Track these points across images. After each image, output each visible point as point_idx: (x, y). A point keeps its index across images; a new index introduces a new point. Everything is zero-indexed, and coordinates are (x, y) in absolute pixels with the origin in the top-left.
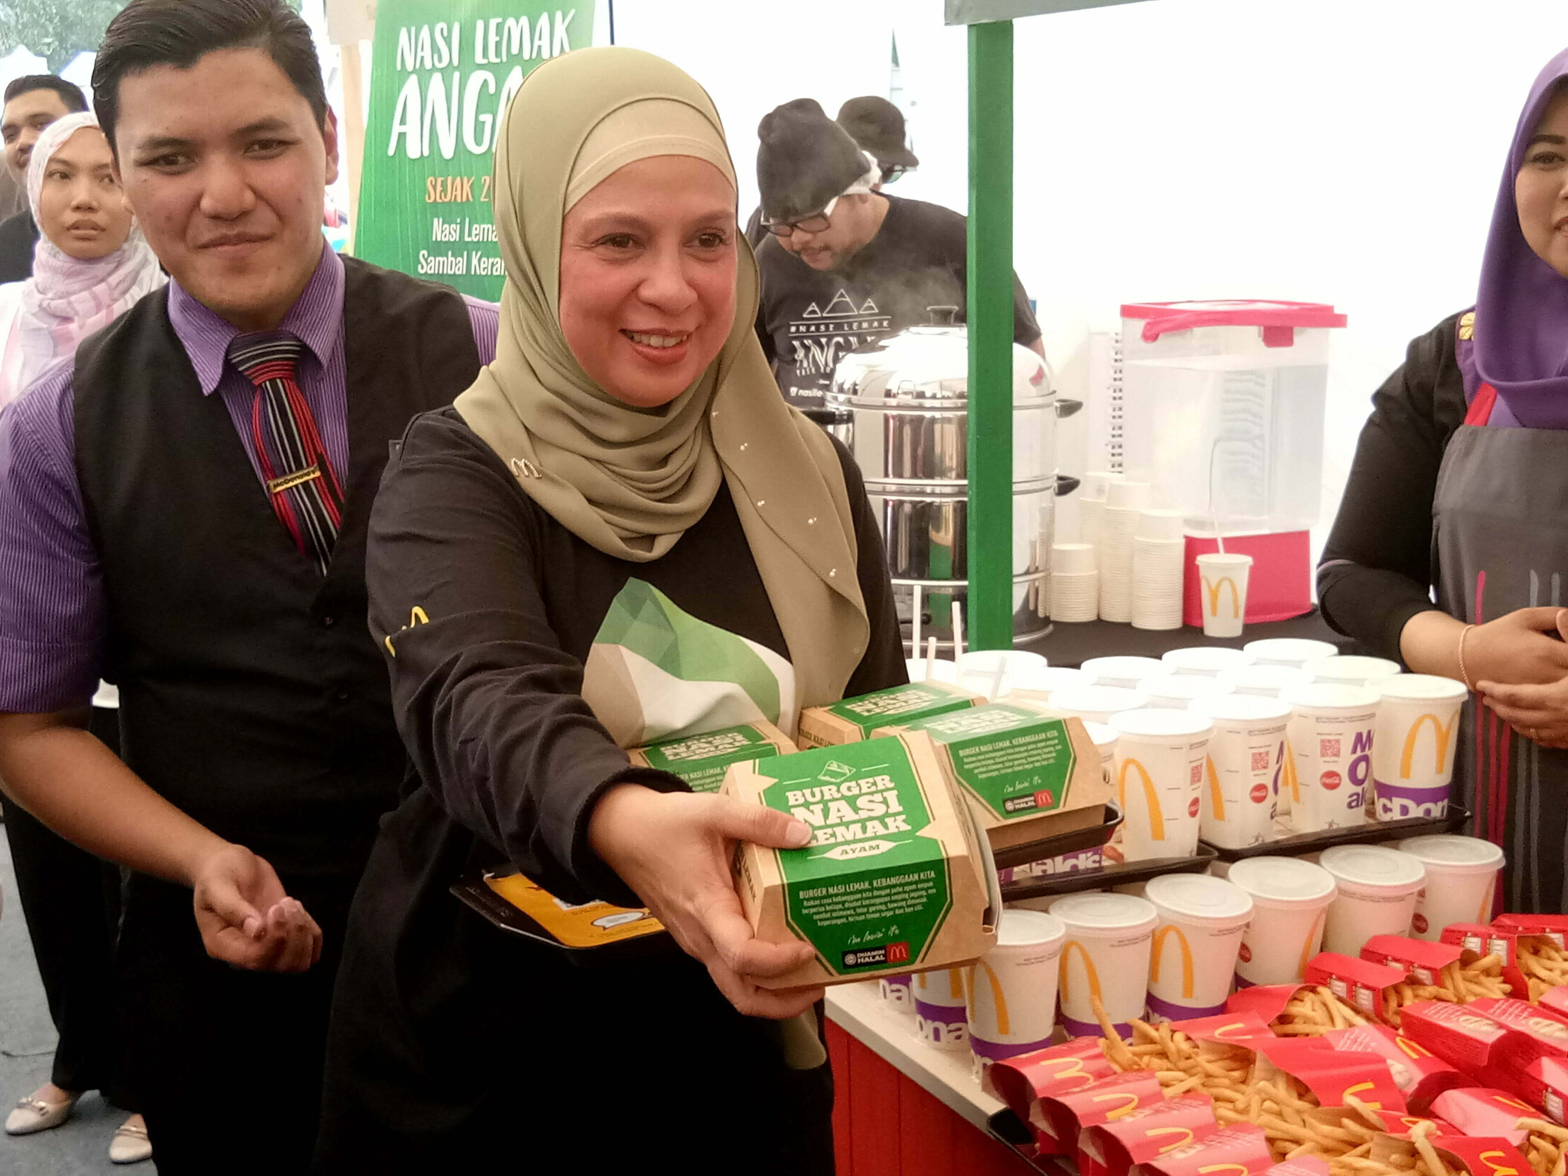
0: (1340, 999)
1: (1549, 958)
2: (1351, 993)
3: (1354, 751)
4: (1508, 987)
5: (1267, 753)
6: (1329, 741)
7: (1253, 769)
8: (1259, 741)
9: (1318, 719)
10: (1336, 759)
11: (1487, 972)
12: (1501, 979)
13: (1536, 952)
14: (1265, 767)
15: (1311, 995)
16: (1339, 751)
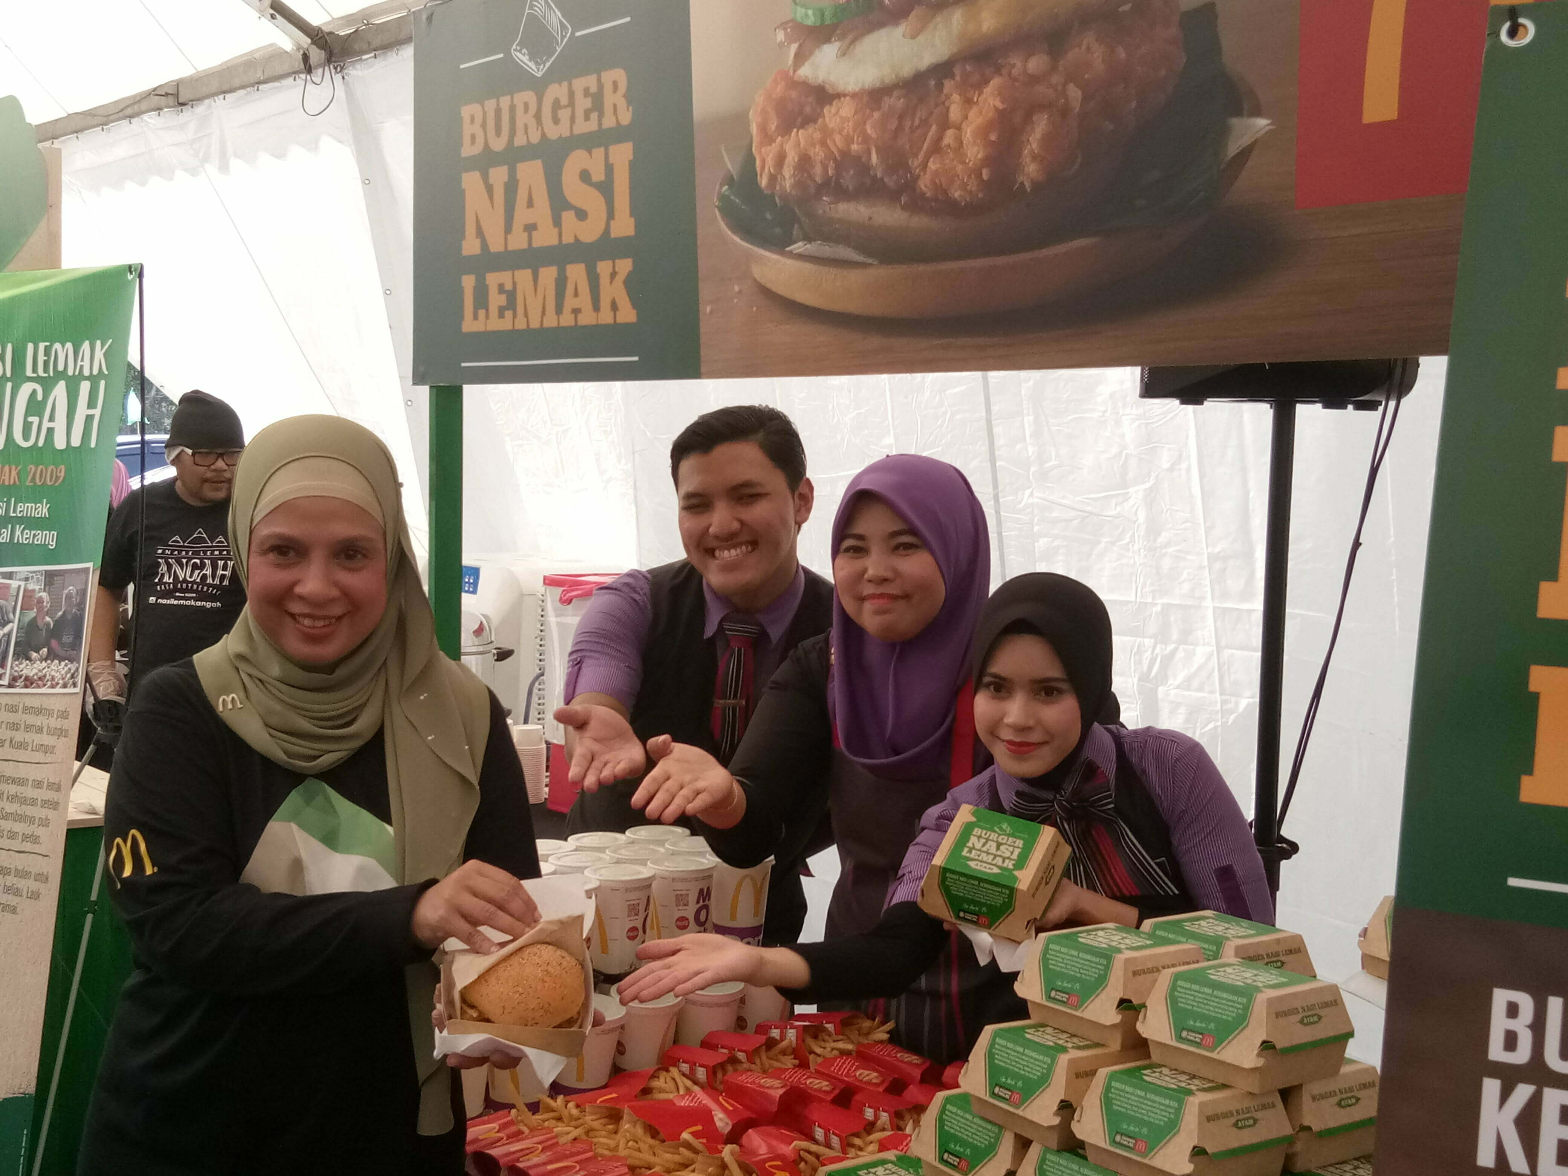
0: (684, 1075)
1: (824, 1041)
2: (692, 1070)
3: (698, 902)
4: (797, 1062)
5: (638, 904)
6: (681, 895)
7: (629, 916)
8: (634, 896)
9: (674, 880)
10: (685, 907)
11: (784, 1053)
12: (793, 1056)
13: (815, 1037)
14: (637, 915)
15: (665, 1073)
16: (688, 902)
